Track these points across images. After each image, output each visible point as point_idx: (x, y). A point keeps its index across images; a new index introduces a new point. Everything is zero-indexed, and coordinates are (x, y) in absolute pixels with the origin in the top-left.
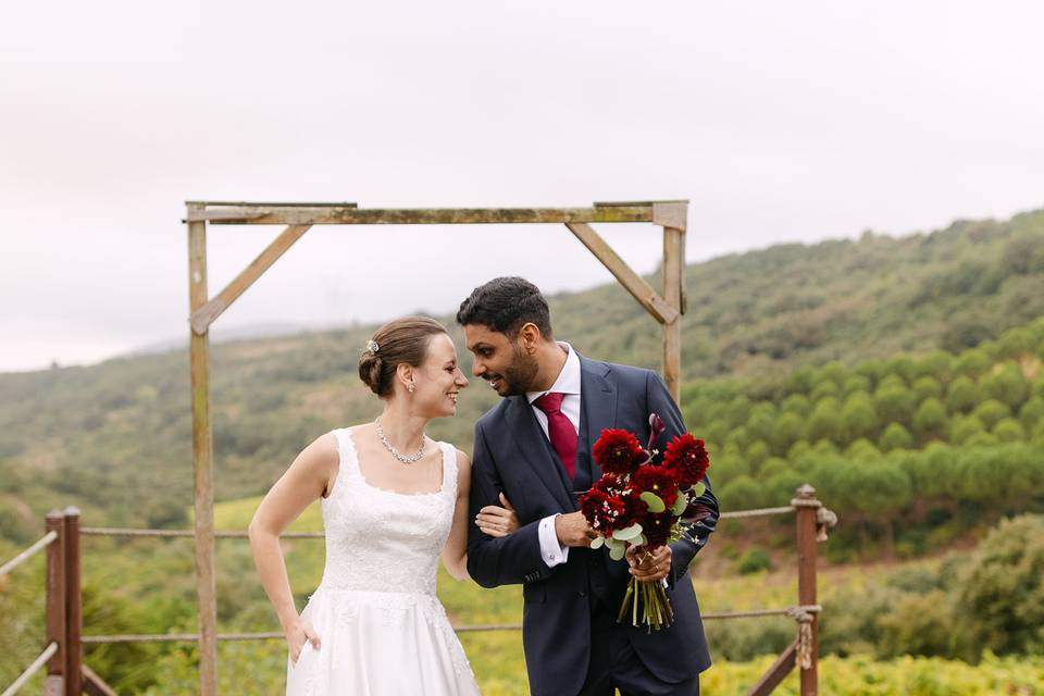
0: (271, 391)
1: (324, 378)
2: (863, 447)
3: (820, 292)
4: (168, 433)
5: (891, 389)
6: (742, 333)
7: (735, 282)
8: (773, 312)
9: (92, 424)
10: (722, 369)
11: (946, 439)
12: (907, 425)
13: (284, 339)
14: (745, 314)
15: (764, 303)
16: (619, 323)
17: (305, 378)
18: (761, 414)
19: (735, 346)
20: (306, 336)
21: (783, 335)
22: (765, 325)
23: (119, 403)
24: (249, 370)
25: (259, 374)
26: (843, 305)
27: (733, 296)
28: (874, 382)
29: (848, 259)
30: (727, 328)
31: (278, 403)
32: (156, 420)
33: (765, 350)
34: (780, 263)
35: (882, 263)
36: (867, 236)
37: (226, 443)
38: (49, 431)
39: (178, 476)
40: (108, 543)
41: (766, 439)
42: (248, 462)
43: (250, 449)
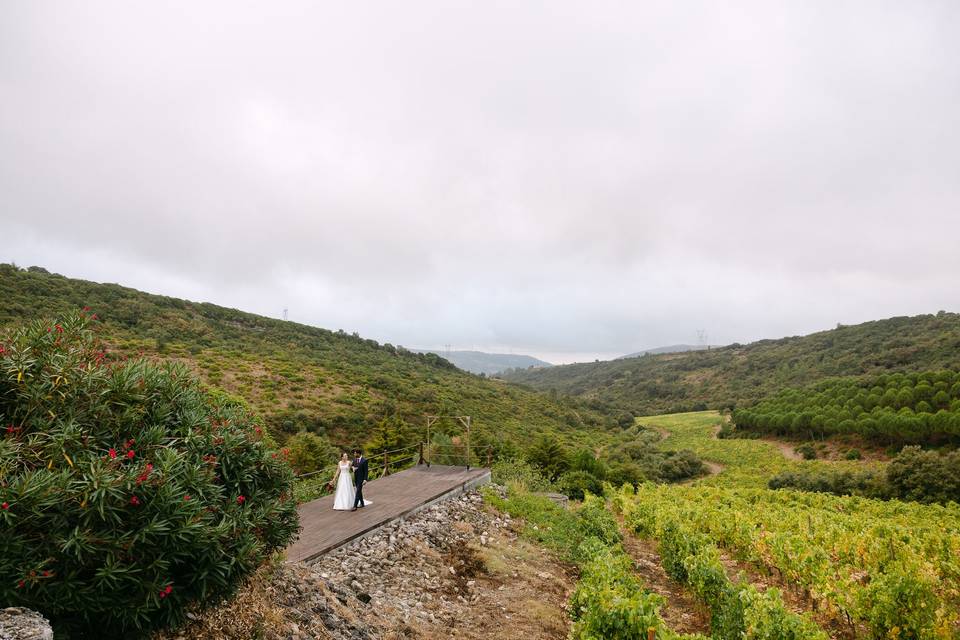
0: (675, 374)
1: (694, 369)
2: (906, 410)
3: (914, 339)
4: (634, 389)
5: (922, 385)
6: (874, 356)
7: (874, 334)
8: (888, 348)
9: (608, 384)
10: (863, 372)
11: (947, 409)
12: (929, 401)
13: (681, 353)
14: (875, 348)
15: (884, 343)
16: (818, 350)
17: (686, 369)
18: (861, 392)
19: (869, 362)
20: (689, 352)
21: (892, 357)
22: (884, 353)
23: (619, 376)
24: (667, 365)
25: (669, 367)
26: (923, 345)
27: (873, 340)
28: (915, 382)
29: (930, 324)
30: (866, 354)
31: (676, 378)
32: (630, 383)
33: (883, 364)
34: (896, 326)
35: (946, 326)
36: (941, 313)
37: (654, 393)
38: (593, 385)
39: (636, 405)
40: (603, 428)
41: (863, 405)
42: (662, 401)
43: (663, 396)
